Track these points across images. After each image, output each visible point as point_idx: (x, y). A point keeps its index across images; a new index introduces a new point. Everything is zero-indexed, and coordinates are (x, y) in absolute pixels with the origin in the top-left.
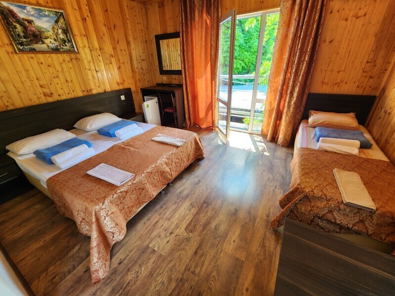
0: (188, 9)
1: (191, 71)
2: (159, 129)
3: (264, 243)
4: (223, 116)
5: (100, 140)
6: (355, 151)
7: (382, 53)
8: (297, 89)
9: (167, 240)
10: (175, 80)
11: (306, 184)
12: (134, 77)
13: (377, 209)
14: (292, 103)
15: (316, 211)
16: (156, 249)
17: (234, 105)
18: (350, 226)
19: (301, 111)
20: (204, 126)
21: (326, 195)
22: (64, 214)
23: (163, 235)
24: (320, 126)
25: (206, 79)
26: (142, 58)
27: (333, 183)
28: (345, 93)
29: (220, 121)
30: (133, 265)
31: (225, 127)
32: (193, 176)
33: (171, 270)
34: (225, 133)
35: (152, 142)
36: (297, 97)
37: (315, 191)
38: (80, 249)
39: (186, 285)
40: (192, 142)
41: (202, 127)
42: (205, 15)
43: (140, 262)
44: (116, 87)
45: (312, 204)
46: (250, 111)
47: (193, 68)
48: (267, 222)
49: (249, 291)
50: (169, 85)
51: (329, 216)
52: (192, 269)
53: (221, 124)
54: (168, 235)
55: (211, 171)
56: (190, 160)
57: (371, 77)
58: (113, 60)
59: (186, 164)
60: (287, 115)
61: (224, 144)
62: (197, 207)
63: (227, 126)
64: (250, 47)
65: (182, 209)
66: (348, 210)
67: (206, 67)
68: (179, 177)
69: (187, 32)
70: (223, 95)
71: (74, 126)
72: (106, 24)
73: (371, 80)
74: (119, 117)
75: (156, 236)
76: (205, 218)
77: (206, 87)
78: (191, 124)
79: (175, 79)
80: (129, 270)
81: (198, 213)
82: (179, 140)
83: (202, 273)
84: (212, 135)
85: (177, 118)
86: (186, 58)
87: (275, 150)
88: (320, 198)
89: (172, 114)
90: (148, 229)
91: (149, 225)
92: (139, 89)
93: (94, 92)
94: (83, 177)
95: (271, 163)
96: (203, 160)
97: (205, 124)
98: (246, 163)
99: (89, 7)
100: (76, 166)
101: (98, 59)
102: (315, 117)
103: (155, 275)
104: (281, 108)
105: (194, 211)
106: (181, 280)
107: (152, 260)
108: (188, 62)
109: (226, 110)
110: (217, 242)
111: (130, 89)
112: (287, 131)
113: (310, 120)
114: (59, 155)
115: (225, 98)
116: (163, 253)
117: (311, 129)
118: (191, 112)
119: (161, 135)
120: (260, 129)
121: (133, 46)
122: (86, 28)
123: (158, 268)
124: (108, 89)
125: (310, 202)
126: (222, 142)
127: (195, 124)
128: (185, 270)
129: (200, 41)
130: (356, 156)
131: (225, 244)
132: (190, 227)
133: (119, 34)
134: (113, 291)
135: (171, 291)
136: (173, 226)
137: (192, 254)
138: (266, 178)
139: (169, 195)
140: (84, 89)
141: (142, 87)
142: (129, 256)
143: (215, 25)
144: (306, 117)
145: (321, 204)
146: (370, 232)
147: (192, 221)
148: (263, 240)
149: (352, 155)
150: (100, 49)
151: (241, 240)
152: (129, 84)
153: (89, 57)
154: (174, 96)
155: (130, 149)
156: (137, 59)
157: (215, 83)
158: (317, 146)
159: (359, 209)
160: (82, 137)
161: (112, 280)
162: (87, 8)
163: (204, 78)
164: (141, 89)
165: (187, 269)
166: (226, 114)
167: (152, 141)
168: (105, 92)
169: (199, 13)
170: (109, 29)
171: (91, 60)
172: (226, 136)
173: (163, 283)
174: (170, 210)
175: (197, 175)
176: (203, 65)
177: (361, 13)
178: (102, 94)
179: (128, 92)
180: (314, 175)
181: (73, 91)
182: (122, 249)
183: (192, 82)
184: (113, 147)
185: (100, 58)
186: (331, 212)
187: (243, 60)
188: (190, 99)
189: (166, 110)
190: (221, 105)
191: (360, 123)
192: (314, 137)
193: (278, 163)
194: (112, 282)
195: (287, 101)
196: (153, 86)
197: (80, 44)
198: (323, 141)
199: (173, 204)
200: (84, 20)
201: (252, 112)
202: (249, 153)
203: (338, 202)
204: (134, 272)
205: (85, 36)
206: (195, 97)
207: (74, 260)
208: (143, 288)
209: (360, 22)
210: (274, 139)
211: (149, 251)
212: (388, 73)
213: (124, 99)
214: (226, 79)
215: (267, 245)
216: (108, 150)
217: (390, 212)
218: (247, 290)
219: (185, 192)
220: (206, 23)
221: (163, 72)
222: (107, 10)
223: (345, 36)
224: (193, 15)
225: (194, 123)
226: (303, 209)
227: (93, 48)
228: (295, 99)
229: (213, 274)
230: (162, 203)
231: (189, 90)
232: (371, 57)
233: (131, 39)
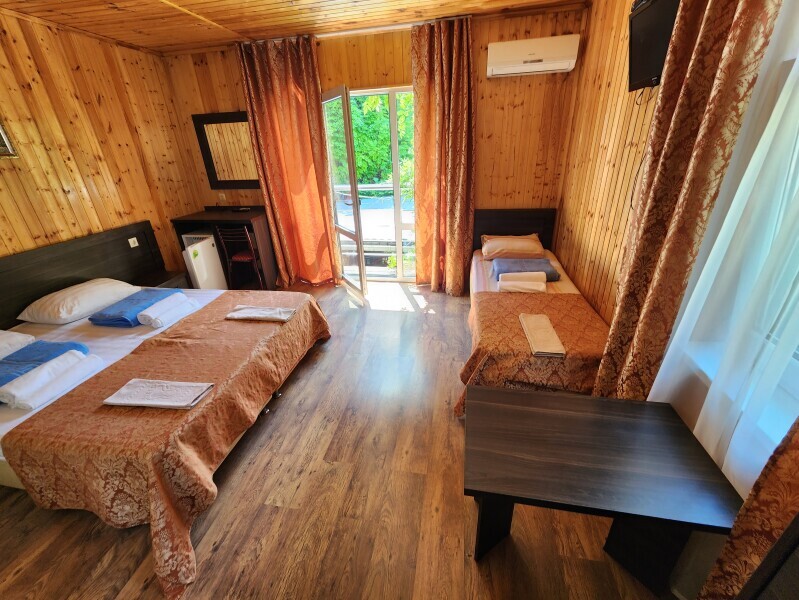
0: (259, 74)
1: (278, 182)
2: (234, 296)
3: (449, 441)
4: (351, 257)
5: (103, 336)
6: (542, 287)
7: (551, 152)
8: (458, 206)
9: (296, 485)
10: (245, 198)
11: (488, 341)
12: (154, 198)
13: (567, 353)
14: (456, 226)
15: (505, 373)
16: (279, 504)
17: (366, 236)
18: (545, 382)
19: (469, 237)
20: (316, 281)
21: (512, 350)
22: (54, 504)
23: (286, 479)
24: (498, 257)
25: (310, 195)
26: (168, 158)
27: (520, 333)
28: (521, 207)
29: (345, 268)
30: (243, 543)
31: (358, 278)
32: (316, 372)
33: (315, 525)
34: (359, 288)
35: (228, 322)
36: (461, 217)
37: (500, 348)
38: (115, 557)
39: (346, 537)
40: (305, 312)
41: (314, 281)
42: (292, 88)
43: (254, 534)
44: (116, 222)
45: (500, 366)
46: (394, 244)
47: (281, 176)
48: (449, 411)
49: (440, 510)
50: (235, 209)
51: (521, 377)
52: (350, 512)
53: (350, 271)
54: (295, 476)
55: (348, 356)
56: (307, 344)
57: (546, 184)
58: (103, 167)
59: (300, 352)
60: (452, 245)
61: (360, 306)
62: (336, 420)
63: (360, 275)
64: (375, 131)
65: (310, 429)
66: (539, 362)
67: (306, 174)
68: (292, 378)
69: (262, 114)
70: (345, 221)
71: (20, 318)
72: (78, 95)
73: (547, 188)
74: (133, 282)
75: (273, 486)
76: (355, 433)
77: (313, 209)
78: (290, 278)
79: (246, 196)
80: (237, 553)
81: (339, 428)
82: (282, 310)
83: (367, 512)
84: (336, 294)
85: (261, 271)
86: (265, 158)
87: (444, 303)
88: (506, 356)
89: (251, 263)
90: (254, 480)
91: (255, 471)
92: (168, 221)
93: (65, 236)
94: (95, 412)
95: (441, 324)
96: (330, 341)
97: (319, 275)
98: (403, 330)
99: (34, 60)
100: (69, 395)
101: (67, 165)
102: (492, 245)
103: (288, 542)
104: (442, 237)
105: (332, 427)
106: (336, 533)
107: (277, 524)
108: (271, 165)
109: (355, 246)
110: (381, 462)
111: (147, 223)
112: (456, 270)
113: (484, 249)
114: (15, 382)
115: (350, 226)
116: (294, 506)
117: (488, 263)
118: (289, 257)
119: (242, 306)
120: (414, 272)
121: (144, 134)
122: (31, 104)
123: (291, 530)
124: (97, 226)
125: (497, 363)
126: (355, 303)
127: (299, 278)
128: (339, 517)
129: (289, 131)
130: (543, 293)
131: (394, 460)
132: (333, 453)
133: (111, 113)
134: (217, 595)
135: (323, 555)
136: (301, 460)
137: (345, 491)
138: (437, 349)
139: (279, 413)
140: (36, 233)
141: (174, 217)
142: (231, 533)
143: (314, 105)
144: (477, 246)
145: (509, 363)
146: (566, 384)
147: (332, 443)
148: (448, 437)
149: (539, 293)
150: (70, 146)
151: (416, 447)
152: (146, 212)
153: (45, 164)
154: (251, 230)
155: (185, 343)
156: (157, 163)
157: (328, 200)
158: (497, 287)
159: (551, 357)
160: (52, 337)
161: (209, 579)
162: (31, 62)
163: (305, 193)
164: (171, 221)
165: (342, 514)
166: (356, 254)
167: (228, 319)
168: (90, 234)
169: (280, 84)
170: (87, 104)
171: (50, 170)
172: (361, 291)
173: (306, 549)
174: (288, 437)
175: (323, 368)
176: (301, 171)
177: (518, 101)
178: (83, 238)
179: (144, 230)
180: (497, 327)
181: (10, 240)
182: (212, 527)
183: (282, 201)
184: (143, 344)
185: (72, 164)
186: (521, 370)
187: (367, 154)
188: (283, 232)
189: (236, 258)
190: (343, 238)
191: (545, 247)
192: (493, 274)
193: (451, 323)
194: (209, 583)
195: (448, 223)
196: (198, 214)
197: (20, 136)
198: (504, 280)
199: (292, 425)
200: (26, 87)
201: (399, 244)
202: (404, 314)
203: (527, 356)
204: (248, 552)
205: (29, 119)
206: (292, 229)
207: (111, 579)
208: (274, 568)
209: (518, 112)
210: (441, 287)
211: (268, 511)
212: (562, 177)
213: (137, 244)
214: (345, 192)
215: (454, 443)
216: (132, 353)
217: (580, 353)
218: (437, 510)
219: (310, 401)
220: (297, 98)
221: (217, 184)
222: (78, 68)
223: (505, 130)
224: (269, 84)
225: (296, 276)
226: (490, 375)
227: (52, 144)
228: (458, 219)
229: (384, 507)
230: (269, 429)
231: (278, 216)
232: (540, 158)
233: (138, 121)
